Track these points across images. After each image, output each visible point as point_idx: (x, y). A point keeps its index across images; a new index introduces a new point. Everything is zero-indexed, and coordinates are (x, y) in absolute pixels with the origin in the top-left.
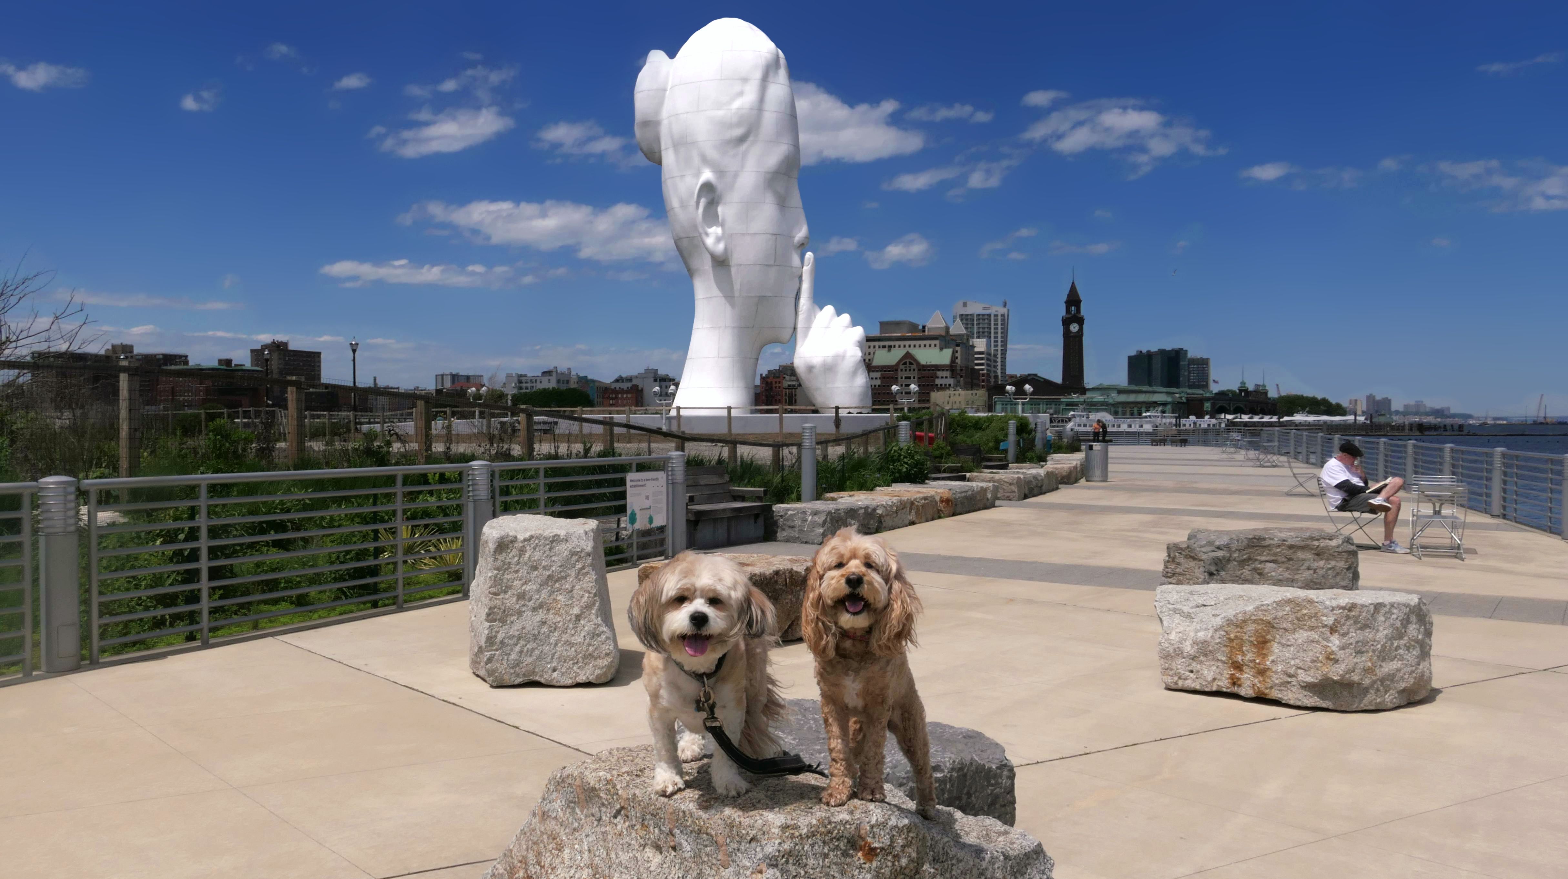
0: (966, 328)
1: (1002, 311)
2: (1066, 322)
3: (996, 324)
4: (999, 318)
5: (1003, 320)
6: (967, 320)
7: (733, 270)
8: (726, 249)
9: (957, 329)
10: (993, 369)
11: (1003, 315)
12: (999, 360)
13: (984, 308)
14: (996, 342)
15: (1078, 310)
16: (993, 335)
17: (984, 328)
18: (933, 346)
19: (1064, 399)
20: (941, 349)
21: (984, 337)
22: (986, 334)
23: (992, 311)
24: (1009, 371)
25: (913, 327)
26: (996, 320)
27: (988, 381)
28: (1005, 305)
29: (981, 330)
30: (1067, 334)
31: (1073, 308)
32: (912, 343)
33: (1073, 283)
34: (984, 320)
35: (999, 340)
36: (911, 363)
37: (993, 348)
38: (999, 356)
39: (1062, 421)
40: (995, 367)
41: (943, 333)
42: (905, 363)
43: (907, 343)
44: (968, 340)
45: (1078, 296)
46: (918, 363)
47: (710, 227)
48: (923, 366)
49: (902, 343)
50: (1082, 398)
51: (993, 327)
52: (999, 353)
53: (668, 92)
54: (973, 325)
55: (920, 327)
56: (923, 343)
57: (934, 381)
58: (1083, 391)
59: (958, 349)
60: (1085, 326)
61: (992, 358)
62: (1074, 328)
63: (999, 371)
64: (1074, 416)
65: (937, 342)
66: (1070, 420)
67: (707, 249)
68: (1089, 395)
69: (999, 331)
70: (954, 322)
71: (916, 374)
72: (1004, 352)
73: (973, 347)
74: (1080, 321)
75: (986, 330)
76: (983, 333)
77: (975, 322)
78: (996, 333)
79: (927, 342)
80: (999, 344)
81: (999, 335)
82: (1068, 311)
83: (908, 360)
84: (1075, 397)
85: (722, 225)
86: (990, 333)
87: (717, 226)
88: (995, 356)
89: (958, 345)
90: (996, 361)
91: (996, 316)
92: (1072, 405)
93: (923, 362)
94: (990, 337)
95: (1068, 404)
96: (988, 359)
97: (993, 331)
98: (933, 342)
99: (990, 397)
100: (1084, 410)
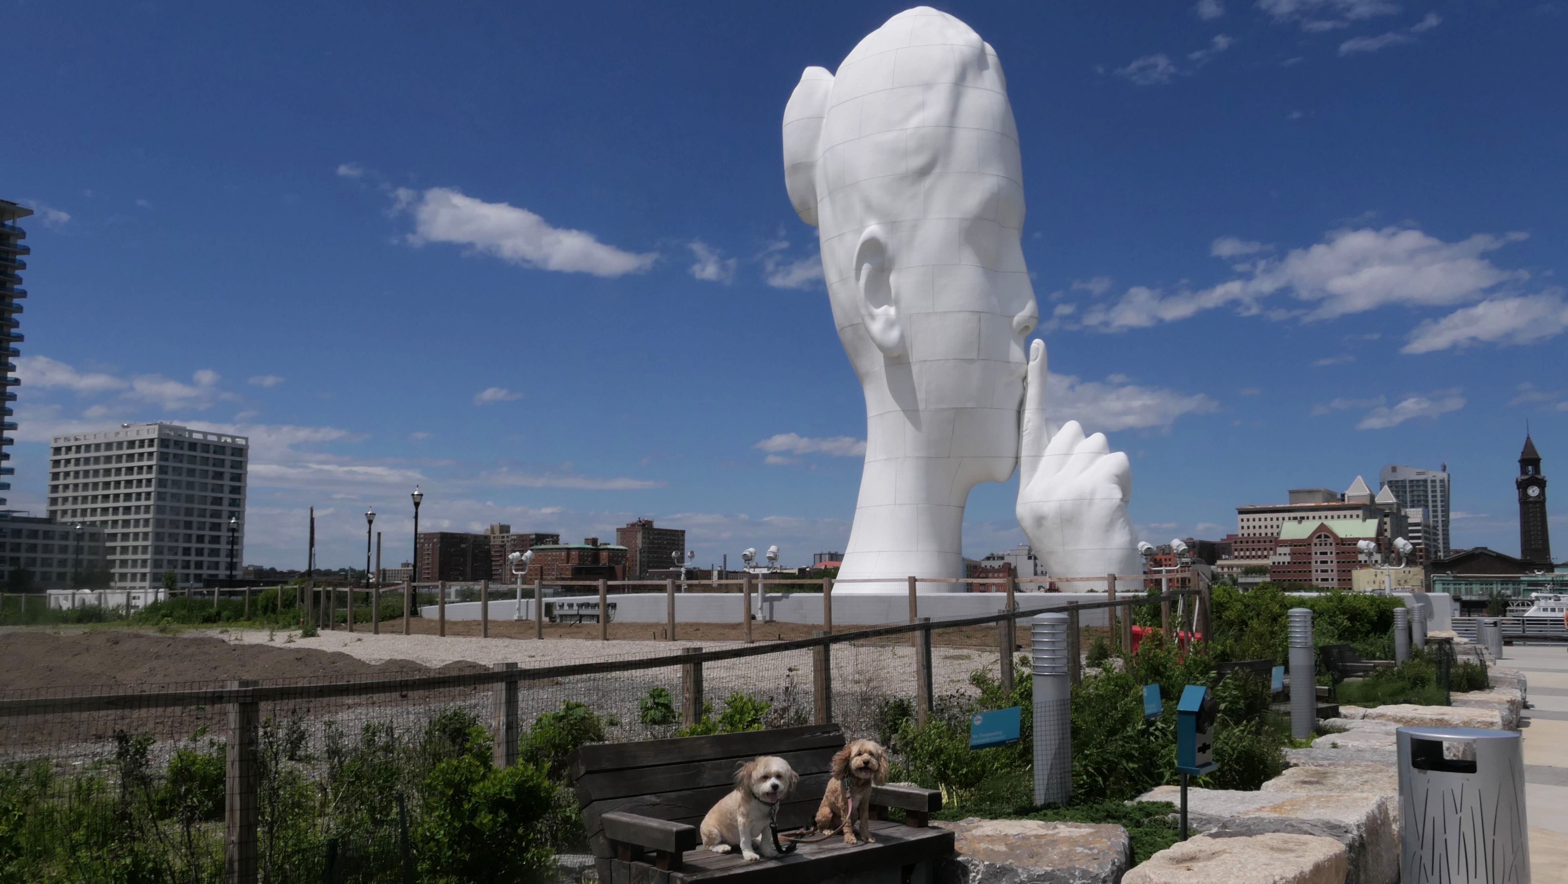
0: (1397, 497)
1: (1441, 475)
2: (1522, 486)
3: (1434, 491)
4: (1438, 484)
5: (1443, 486)
6: (1397, 487)
7: (915, 369)
8: (902, 337)
9: (1386, 497)
10: (1433, 543)
11: (1442, 481)
12: (1440, 532)
13: (1418, 474)
14: (1435, 511)
15: (1537, 469)
16: (1430, 504)
17: (1419, 496)
18: (1354, 516)
19: (1524, 578)
20: (1364, 520)
21: (1419, 506)
22: (1422, 502)
23: (1429, 476)
24: (1453, 546)
25: (1331, 496)
26: (1434, 487)
27: (1428, 557)
28: (1444, 469)
29: (1415, 498)
30: (1524, 500)
31: (1530, 468)
32: (1329, 513)
33: (1528, 438)
34: (1418, 486)
35: (1439, 509)
36: (1326, 537)
37: (1431, 519)
38: (1440, 528)
39: (1523, 605)
40: (1436, 540)
41: (1367, 502)
42: (1320, 537)
43: (1323, 514)
44: (1399, 510)
45: (1535, 453)
46: (1335, 536)
47: (879, 306)
48: (1342, 539)
49: (1317, 514)
50: (1549, 577)
51: (1430, 494)
52: (1440, 524)
53: (825, 120)
54: (1405, 492)
55: (1339, 496)
56: (1342, 513)
57: (1357, 557)
58: (1550, 567)
59: (1387, 520)
60: (1547, 490)
61: (1432, 531)
62: (1534, 491)
63: (1441, 546)
64: (1537, 598)
65: (1360, 512)
66: (1532, 602)
67: (873, 338)
68: (1557, 572)
69: (1439, 499)
70: (1381, 489)
71: (1333, 549)
72: (1446, 523)
73: (1406, 517)
74: (1541, 484)
75: (1422, 498)
76: (1419, 501)
77: (1408, 489)
78: (1434, 501)
79: (1348, 513)
80: (1440, 514)
81: (1439, 504)
82: (1524, 471)
83: (1323, 533)
84: (1539, 575)
85: (896, 303)
86: (1427, 501)
87: (890, 305)
88: (1435, 528)
89: (1386, 515)
90: (1436, 534)
91: (1433, 481)
92: (1536, 585)
93: (1342, 535)
94: (1427, 506)
95: (1530, 584)
96: (1425, 532)
97: (1430, 499)
98: (1355, 513)
99: (1427, 575)
100: (1552, 591)
